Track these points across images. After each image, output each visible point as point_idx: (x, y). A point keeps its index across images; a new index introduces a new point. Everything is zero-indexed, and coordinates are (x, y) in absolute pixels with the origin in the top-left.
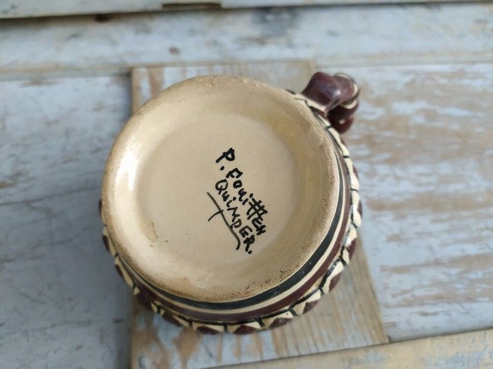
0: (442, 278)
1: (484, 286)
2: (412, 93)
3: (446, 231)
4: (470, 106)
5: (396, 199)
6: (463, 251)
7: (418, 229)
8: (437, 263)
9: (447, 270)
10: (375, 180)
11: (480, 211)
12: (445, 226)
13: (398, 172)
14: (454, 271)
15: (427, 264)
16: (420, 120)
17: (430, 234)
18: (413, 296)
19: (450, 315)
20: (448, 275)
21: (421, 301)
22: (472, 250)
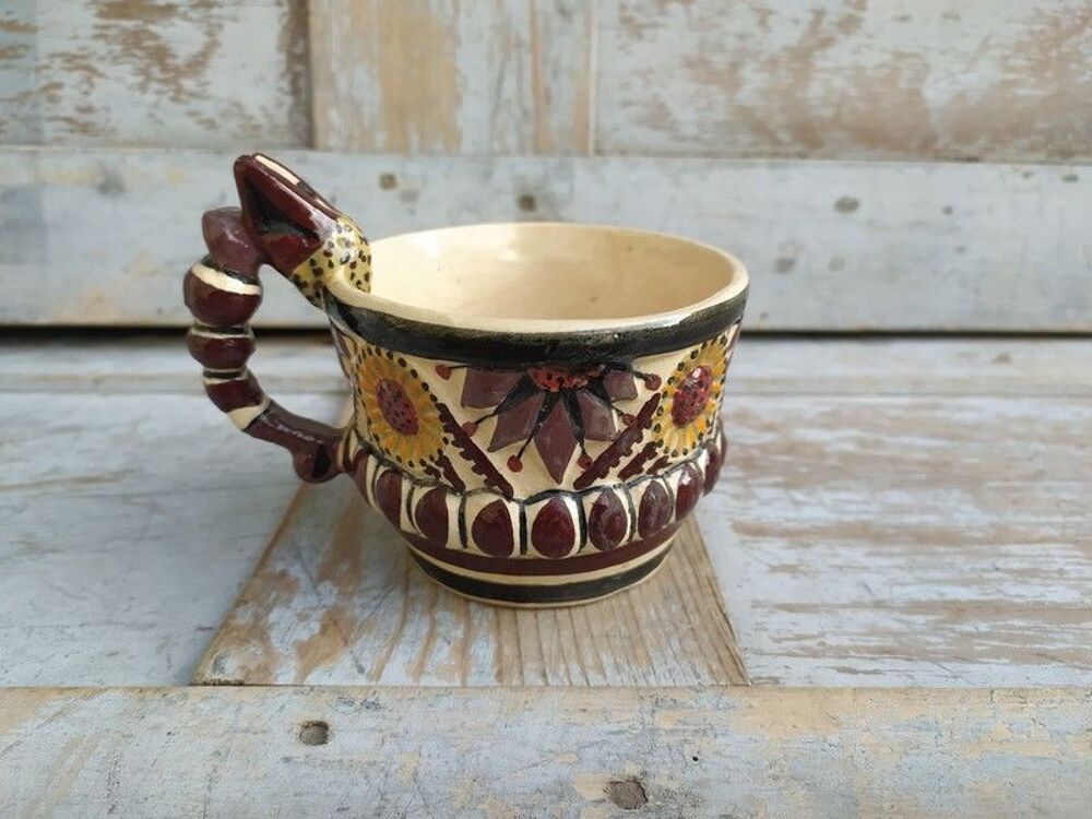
0: (895, 626)
1: (994, 643)
2: (831, 421)
3: (901, 568)
4: (952, 437)
5: (790, 525)
6: (942, 594)
7: (838, 561)
8: (879, 605)
9: (904, 617)
10: (753, 503)
11: (976, 547)
12: (901, 561)
13: (799, 496)
14: (920, 619)
15: (856, 605)
16: (849, 447)
17: (865, 569)
18: (823, 644)
19: (911, 677)
20: (908, 623)
21: (842, 652)
22: (963, 594)
